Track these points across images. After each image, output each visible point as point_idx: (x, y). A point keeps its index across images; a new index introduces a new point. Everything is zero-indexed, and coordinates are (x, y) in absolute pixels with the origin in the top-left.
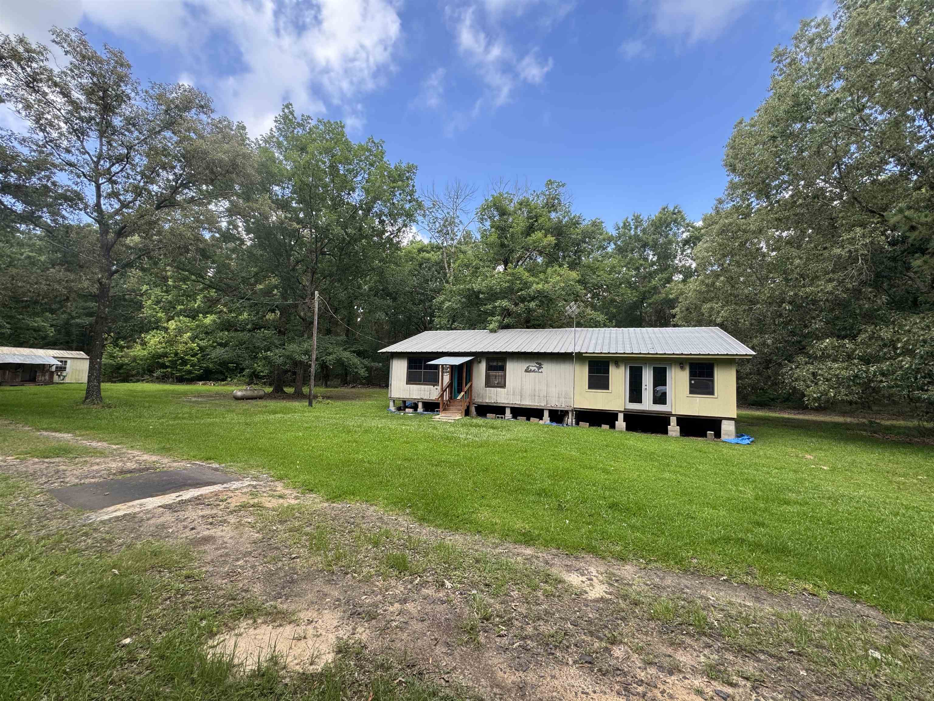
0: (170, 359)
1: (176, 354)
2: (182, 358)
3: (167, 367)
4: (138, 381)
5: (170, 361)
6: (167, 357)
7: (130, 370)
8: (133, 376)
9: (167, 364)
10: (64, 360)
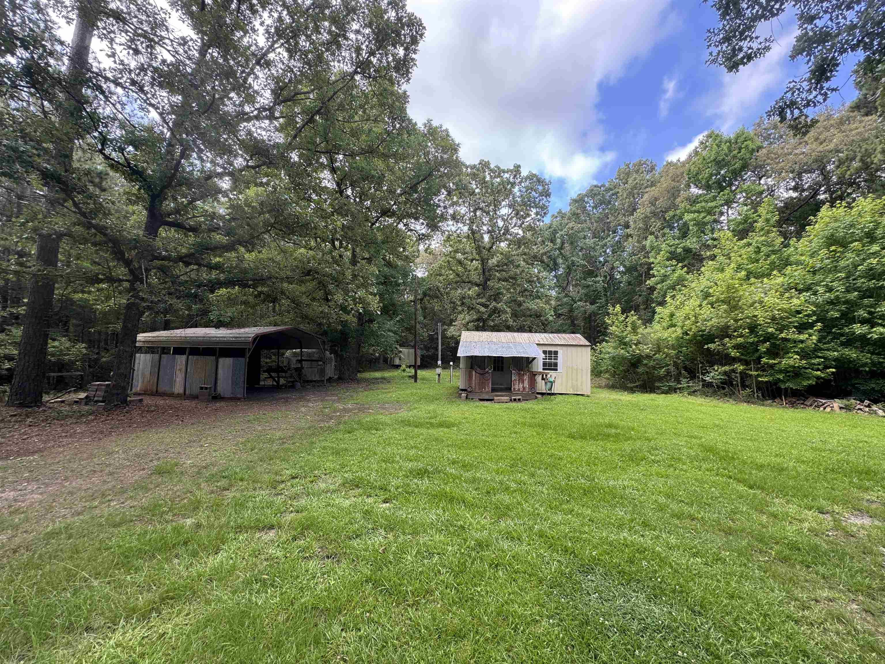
0: (740, 340)
1: (753, 328)
2: (768, 337)
3: (734, 360)
4: (671, 390)
5: (737, 347)
6: (730, 337)
7: (654, 368)
8: (660, 379)
9: (734, 353)
10: (553, 349)
